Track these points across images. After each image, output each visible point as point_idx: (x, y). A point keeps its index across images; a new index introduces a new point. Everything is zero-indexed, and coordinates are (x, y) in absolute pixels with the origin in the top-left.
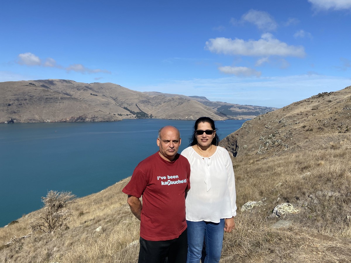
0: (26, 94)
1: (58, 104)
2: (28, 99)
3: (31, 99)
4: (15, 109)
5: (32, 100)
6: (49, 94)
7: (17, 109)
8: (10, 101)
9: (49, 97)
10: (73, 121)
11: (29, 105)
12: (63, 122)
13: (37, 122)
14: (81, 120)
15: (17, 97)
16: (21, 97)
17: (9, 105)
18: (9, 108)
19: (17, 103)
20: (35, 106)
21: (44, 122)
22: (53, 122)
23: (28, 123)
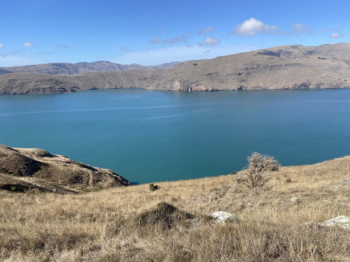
0: (254, 63)
1: (282, 71)
2: (255, 68)
3: (257, 67)
4: (244, 78)
5: (258, 69)
6: (274, 62)
7: (245, 78)
8: (241, 71)
9: (274, 64)
10: (296, 88)
11: (255, 73)
12: (285, 89)
13: (261, 89)
14: (304, 87)
15: (246, 66)
16: (250, 66)
17: (240, 74)
18: (239, 77)
19: (246, 72)
20: (261, 74)
21: (267, 89)
22: (275, 89)
23: (254, 90)
